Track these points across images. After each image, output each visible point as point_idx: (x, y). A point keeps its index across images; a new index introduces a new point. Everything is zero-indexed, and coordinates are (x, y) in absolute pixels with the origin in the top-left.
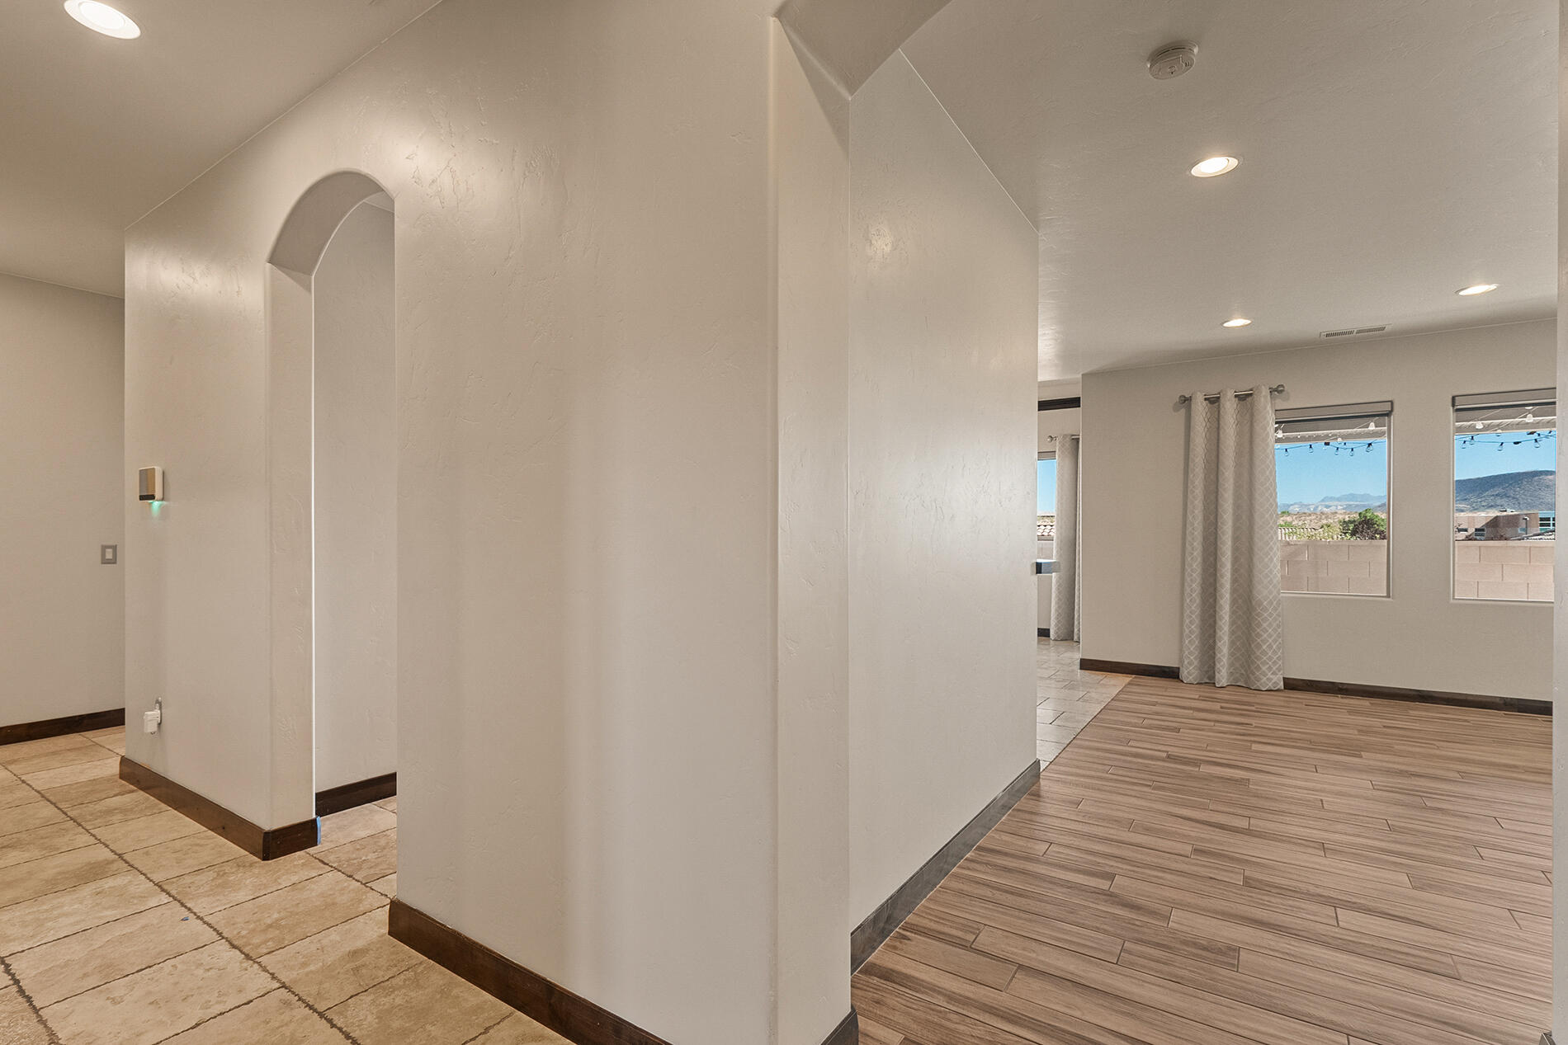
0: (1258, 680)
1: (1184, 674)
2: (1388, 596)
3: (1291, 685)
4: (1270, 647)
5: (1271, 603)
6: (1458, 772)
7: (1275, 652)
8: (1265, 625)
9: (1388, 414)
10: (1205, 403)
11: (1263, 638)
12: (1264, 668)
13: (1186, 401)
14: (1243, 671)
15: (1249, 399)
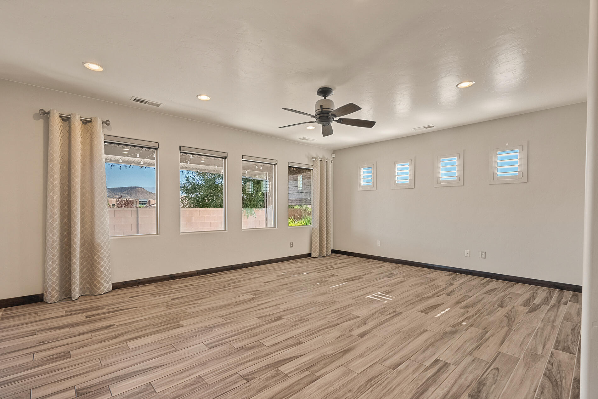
0: (99, 289)
1: (48, 298)
2: (157, 234)
3: (116, 287)
4: (105, 268)
5: (105, 243)
6: (221, 317)
7: (108, 271)
8: (102, 257)
9: (156, 149)
10: (60, 119)
11: (101, 264)
12: (102, 282)
13: (45, 115)
14: (88, 286)
15: (89, 124)
